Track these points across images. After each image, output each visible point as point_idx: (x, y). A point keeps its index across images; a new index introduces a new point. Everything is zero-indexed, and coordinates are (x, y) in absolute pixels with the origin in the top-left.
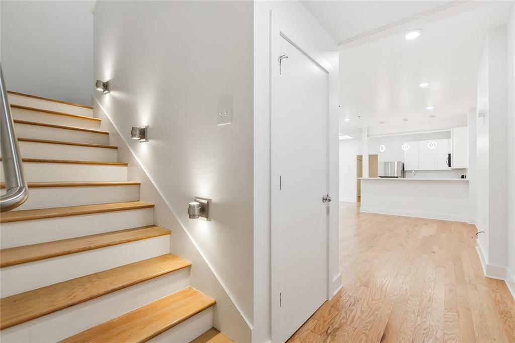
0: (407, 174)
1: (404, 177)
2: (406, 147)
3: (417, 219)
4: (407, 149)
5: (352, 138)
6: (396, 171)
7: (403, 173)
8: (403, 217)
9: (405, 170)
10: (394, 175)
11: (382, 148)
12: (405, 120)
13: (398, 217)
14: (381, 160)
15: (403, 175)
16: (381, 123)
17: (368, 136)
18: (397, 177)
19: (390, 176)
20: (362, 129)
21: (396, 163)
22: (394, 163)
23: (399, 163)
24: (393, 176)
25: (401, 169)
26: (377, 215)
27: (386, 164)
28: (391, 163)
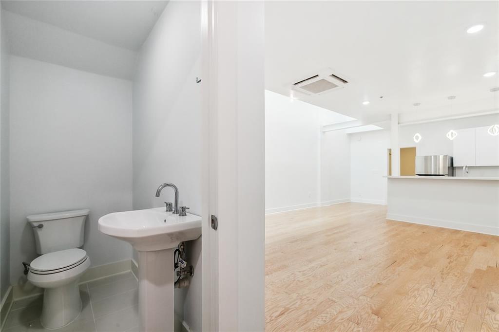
0: (457, 172)
1: (453, 176)
2: (452, 134)
3: (469, 235)
4: (454, 137)
5: (382, 128)
6: (442, 168)
7: (451, 170)
8: (449, 230)
9: (454, 166)
10: (439, 173)
11: (417, 138)
12: (452, 98)
13: (441, 230)
14: (420, 154)
15: (451, 172)
16: (417, 104)
17: (398, 124)
18: (443, 175)
19: (433, 174)
20: (390, 115)
21: (441, 157)
22: (439, 156)
23: (445, 157)
24: (437, 174)
25: (448, 164)
26: (410, 225)
27: (427, 159)
28: (436, 157)
